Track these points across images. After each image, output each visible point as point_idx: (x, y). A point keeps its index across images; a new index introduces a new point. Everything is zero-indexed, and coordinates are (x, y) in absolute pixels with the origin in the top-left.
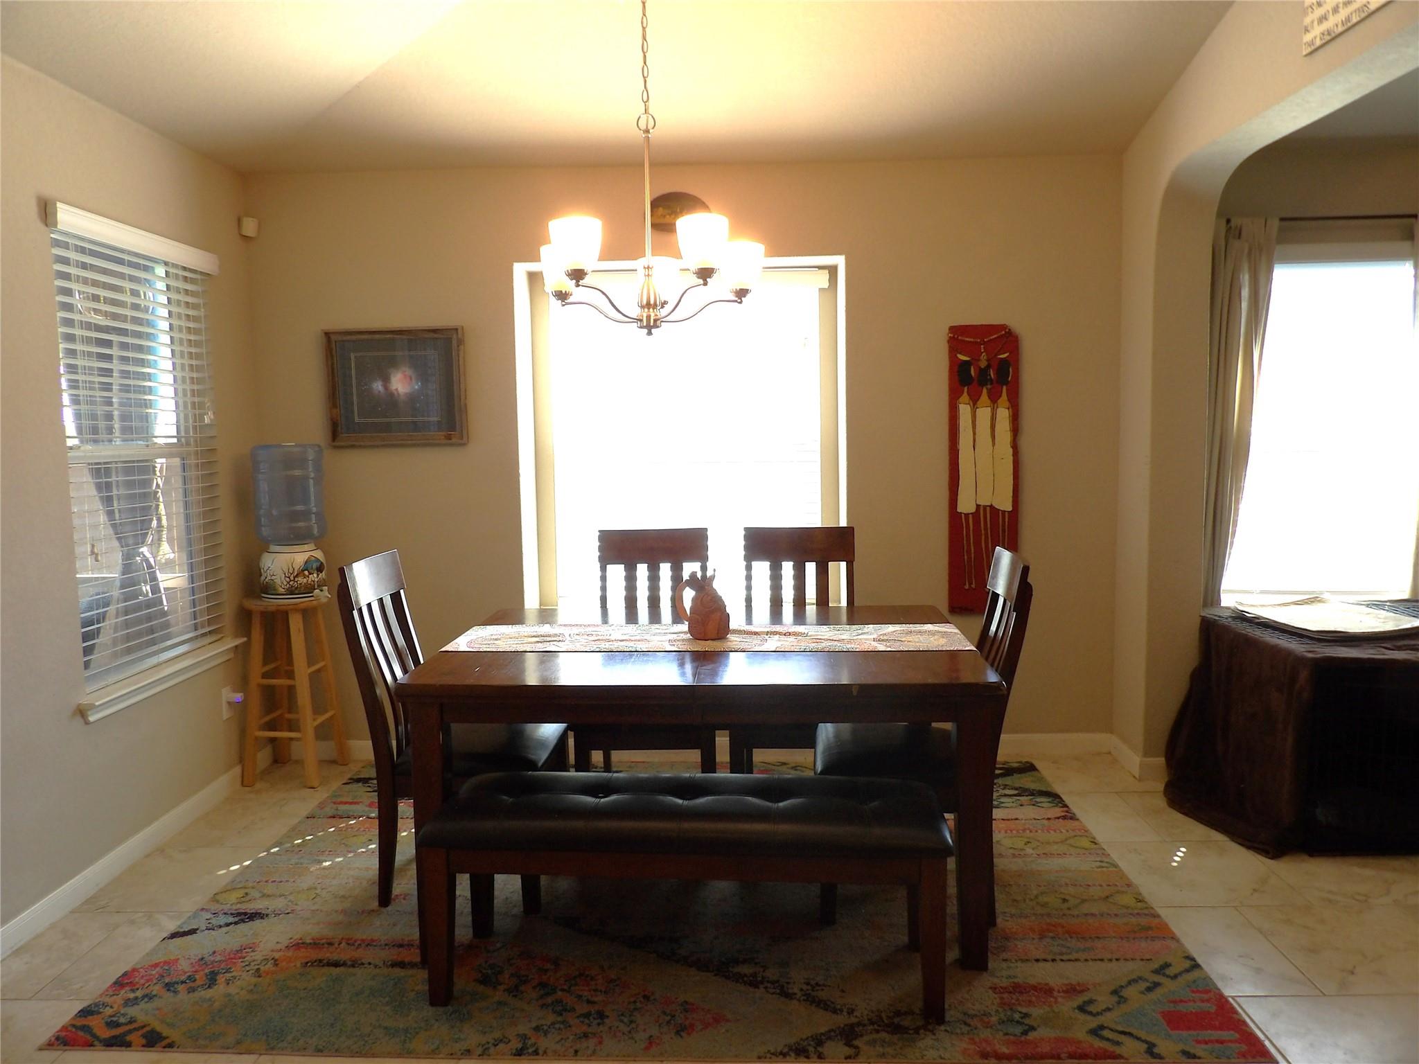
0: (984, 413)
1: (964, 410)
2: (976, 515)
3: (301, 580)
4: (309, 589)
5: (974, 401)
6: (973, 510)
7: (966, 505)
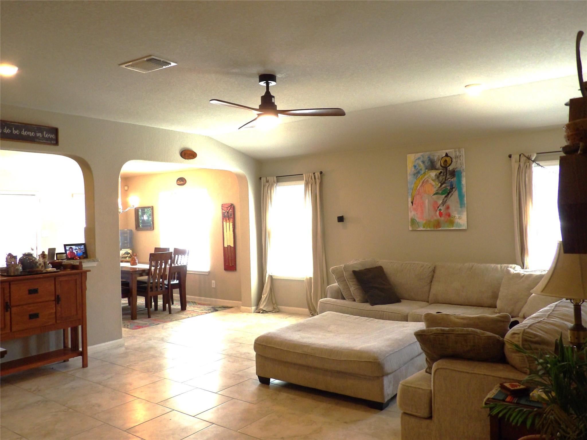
0: (228, 224)
1: (225, 223)
2: (227, 247)
3: (124, 256)
4: (126, 257)
5: (226, 221)
6: (227, 246)
7: (226, 246)
